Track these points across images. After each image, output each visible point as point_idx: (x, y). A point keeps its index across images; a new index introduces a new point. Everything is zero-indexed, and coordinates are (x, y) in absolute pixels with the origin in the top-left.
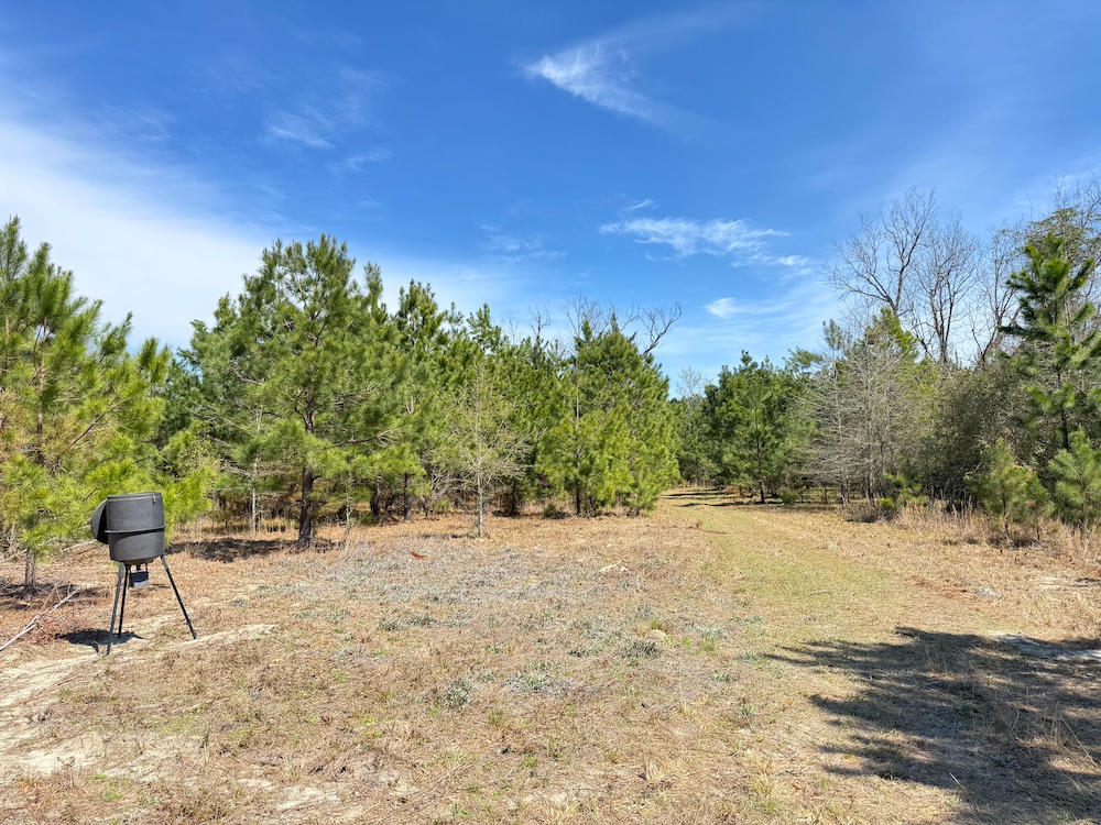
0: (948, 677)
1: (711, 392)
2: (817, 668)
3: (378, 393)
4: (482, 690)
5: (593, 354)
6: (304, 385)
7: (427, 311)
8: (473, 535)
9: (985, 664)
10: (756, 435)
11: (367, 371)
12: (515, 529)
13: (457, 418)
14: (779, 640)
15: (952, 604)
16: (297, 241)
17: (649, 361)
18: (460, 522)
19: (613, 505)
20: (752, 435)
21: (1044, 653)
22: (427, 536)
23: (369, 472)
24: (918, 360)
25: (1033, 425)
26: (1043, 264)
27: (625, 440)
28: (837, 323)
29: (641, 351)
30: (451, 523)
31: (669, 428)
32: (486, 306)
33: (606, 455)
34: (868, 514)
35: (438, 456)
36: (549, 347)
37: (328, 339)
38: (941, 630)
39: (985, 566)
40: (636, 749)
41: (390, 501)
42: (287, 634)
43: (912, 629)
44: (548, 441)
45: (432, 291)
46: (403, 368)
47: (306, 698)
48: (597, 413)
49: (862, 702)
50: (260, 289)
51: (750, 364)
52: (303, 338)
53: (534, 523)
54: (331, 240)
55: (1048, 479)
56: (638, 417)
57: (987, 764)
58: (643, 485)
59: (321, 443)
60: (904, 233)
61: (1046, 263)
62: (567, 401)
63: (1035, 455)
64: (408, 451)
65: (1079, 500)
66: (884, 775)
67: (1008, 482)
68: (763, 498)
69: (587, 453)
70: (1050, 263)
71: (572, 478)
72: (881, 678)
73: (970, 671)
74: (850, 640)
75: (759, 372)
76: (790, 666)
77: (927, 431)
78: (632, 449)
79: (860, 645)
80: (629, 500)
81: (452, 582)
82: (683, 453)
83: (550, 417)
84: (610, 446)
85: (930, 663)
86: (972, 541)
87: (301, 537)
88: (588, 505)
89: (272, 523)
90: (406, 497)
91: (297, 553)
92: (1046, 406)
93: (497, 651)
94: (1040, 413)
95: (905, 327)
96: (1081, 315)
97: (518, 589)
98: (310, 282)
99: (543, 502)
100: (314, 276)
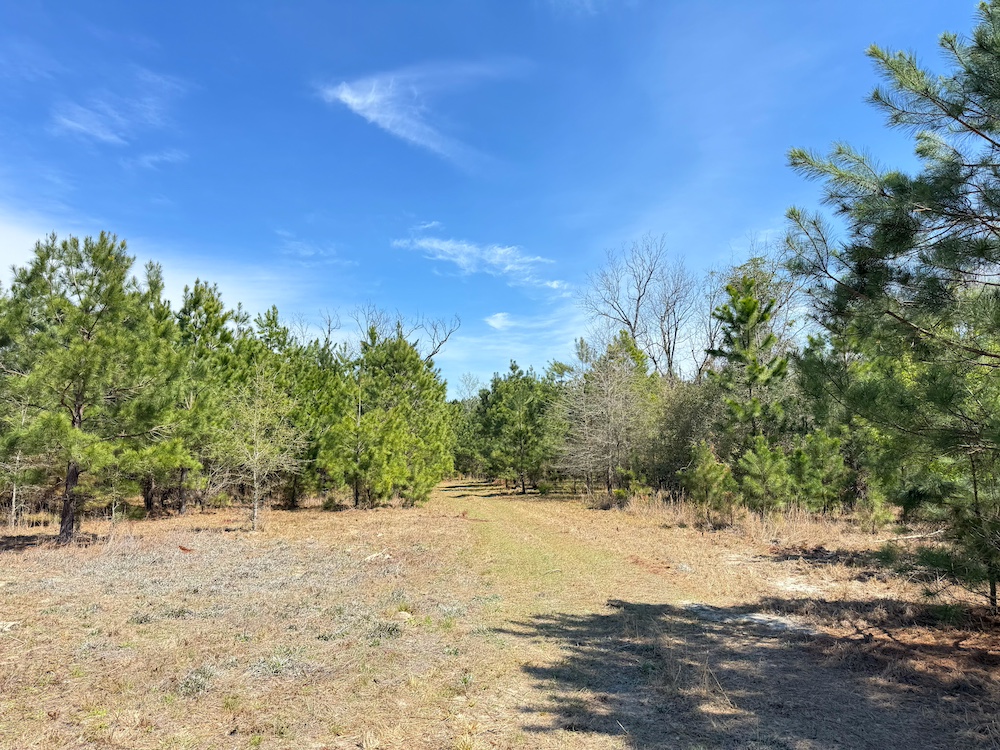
0: (638, 641)
1: (484, 396)
2: (536, 638)
3: (152, 388)
4: (223, 676)
5: (378, 357)
6: (72, 378)
7: (211, 310)
8: (247, 528)
9: (668, 628)
10: (519, 434)
11: (140, 366)
12: (292, 521)
13: (235, 415)
14: (509, 616)
15: (657, 579)
16: (74, 235)
17: (430, 366)
18: (235, 515)
19: (390, 498)
20: (516, 434)
21: (715, 617)
22: (198, 530)
23: (138, 466)
24: (649, 373)
25: (730, 430)
26: (739, 300)
27: (404, 437)
28: (585, 340)
29: (423, 356)
30: (227, 517)
31: (445, 427)
32: (274, 308)
33: (384, 451)
34: (605, 502)
35: (215, 451)
36: (337, 348)
37: (100, 333)
38: (643, 601)
39: (688, 546)
40: (360, 721)
41: (166, 494)
42: (28, 631)
43: (620, 601)
44: (330, 438)
45: (219, 291)
46: (178, 365)
47: (36, 694)
48: (379, 411)
49: (566, 666)
50: (32, 281)
51: (517, 372)
52: (73, 332)
53: (312, 516)
54: (111, 237)
55: (738, 473)
56: (416, 416)
57: (652, 712)
58: (418, 479)
59: (89, 437)
60: (641, 268)
61: (741, 299)
62: (350, 400)
63: (732, 454)
64: (180, 447)
65: (760, 491)
66: (569, 728)
67: (709, 476)
68: (524, 489)
69: (367, 449)
70: (744, 300)
71: (351, 472)
72: (584, 645)
73: (657, 635)
74: (569, 612)
75: (524, 379)
76: (513, 638)
77: (653, 433)
78: (411, 446)
79: (576, 617)
80: (406, 492)
81: (216, 575)
82: (459, 449)
83: (333, 415)
84: (388, 442)
85: (627, 629)
86: (682, 525)
87: (62, 532)
88: (366, 497)
89: (34, 517)
90: (181, 490)
91: (56, 548)
92: (740, 415)
93: (247, 638)
94: (736, 420)
95: (641, 346)
96: (767, 342)
97: (281, 579)
98: (85, 277)
99: (324, 496)
100: (91, 270)
